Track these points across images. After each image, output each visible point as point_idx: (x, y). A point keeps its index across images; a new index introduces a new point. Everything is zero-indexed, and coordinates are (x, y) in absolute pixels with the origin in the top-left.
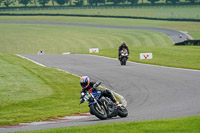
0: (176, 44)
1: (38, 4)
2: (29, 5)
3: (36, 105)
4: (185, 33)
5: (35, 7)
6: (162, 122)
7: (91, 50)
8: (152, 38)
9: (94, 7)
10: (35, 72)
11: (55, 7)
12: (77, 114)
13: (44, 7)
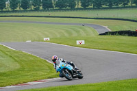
0: (100, 34)
1: (10, 9)
2: (4, 10)
3: (9, 75)
4: (106, 27)
5: (8, 11)
6: (91, 85)
7: (45, 39)
8: (84, 30)
9: (46, 11)
10: (8, 53)
11: (21, 11)
12: (36, 81)
13: (14, 11)
